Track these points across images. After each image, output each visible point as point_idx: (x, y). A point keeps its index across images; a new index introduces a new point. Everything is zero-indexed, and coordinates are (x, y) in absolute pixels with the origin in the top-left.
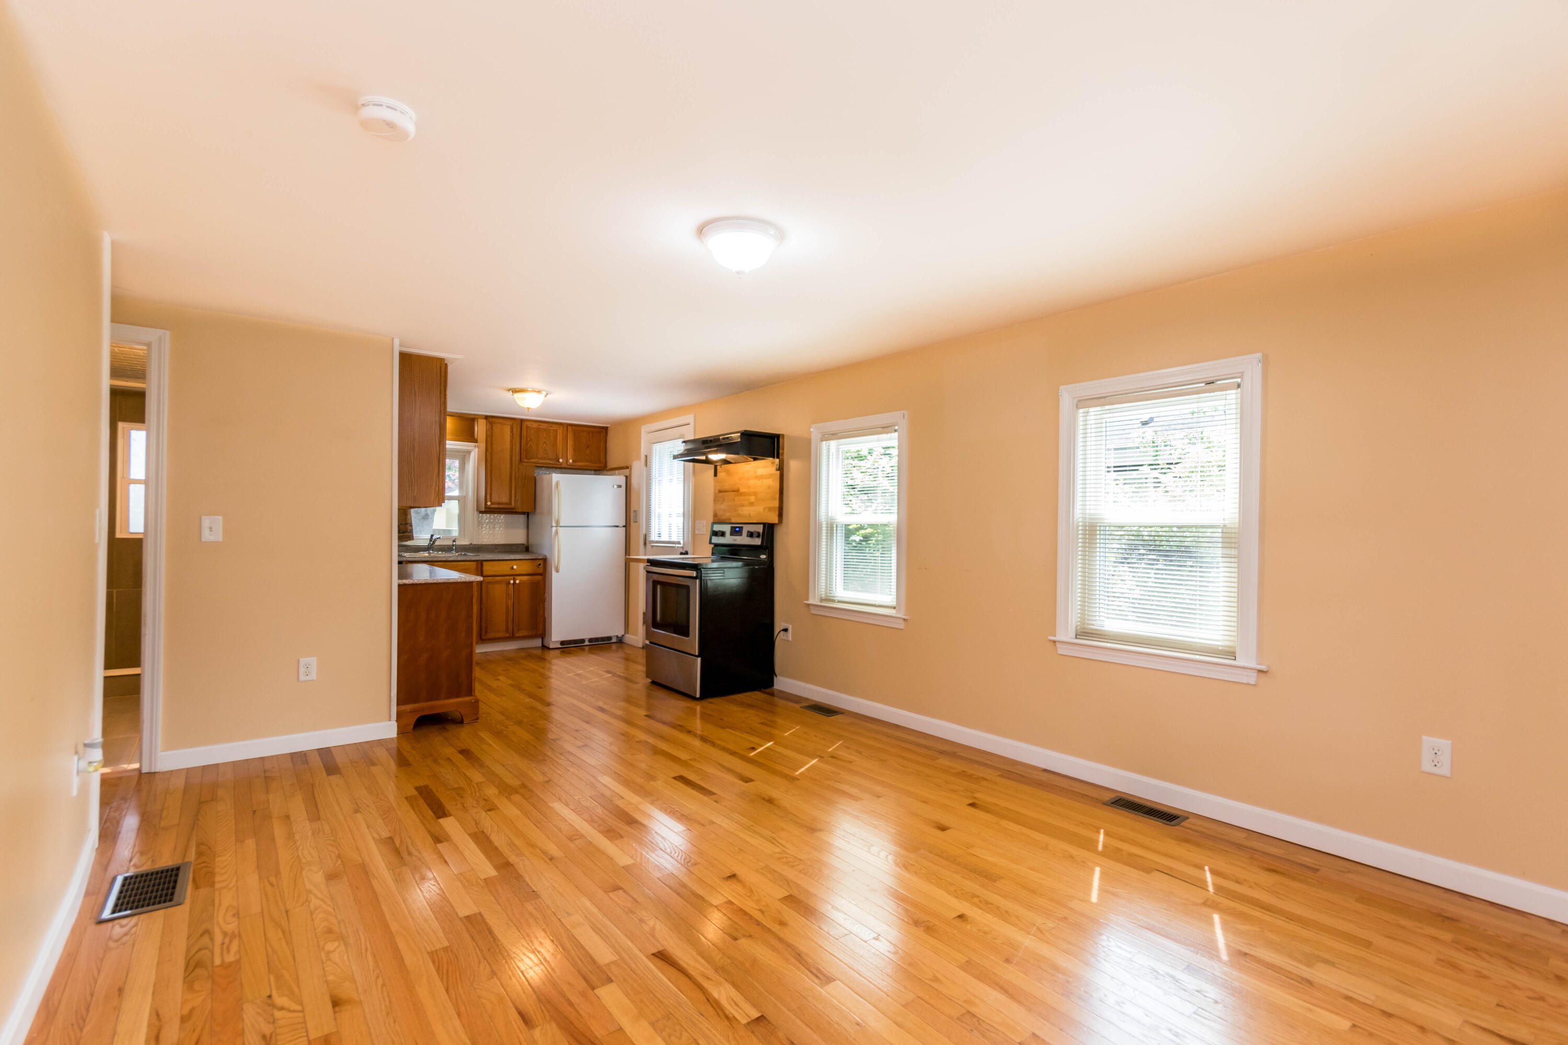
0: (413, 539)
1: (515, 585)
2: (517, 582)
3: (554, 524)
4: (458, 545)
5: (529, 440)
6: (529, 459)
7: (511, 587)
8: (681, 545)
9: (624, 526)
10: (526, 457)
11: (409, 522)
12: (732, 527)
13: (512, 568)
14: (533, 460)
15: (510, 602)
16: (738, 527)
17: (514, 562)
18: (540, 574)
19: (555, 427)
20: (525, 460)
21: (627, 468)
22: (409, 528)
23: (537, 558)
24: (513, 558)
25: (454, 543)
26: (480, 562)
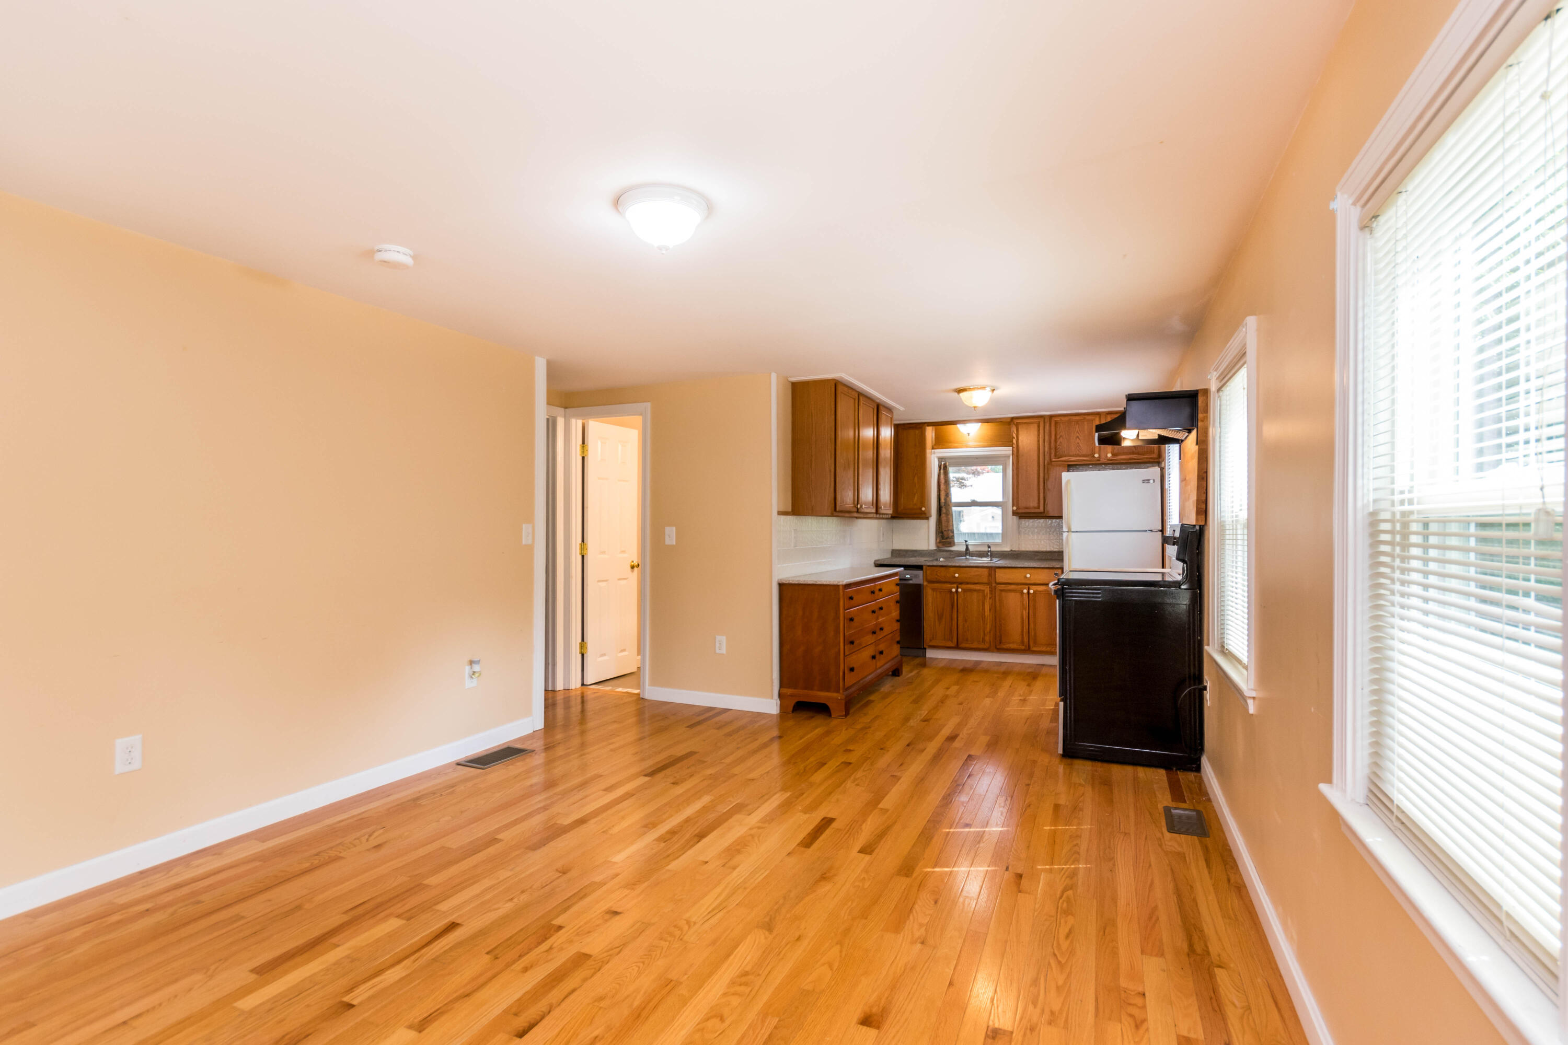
0: (954, 545)
1: (1030, 596)
2: (1031, 591)
3: (1065, 529)
5: (1058, 437)
6: (1058, 458)
7: (1026, 597)
9: (1160, 531)
10: (1056, 456)
11: (950, 528)
13: (1026, 577)
14: (1064, 459)
15: (1025, 613)
17: (1028, 570)
19: (1090, 418)
20: (1054, 460)
22: (951, 534)
23: (1051, 566)
24: (1027, 566)
25: (989, 549)
26: (993, 568)
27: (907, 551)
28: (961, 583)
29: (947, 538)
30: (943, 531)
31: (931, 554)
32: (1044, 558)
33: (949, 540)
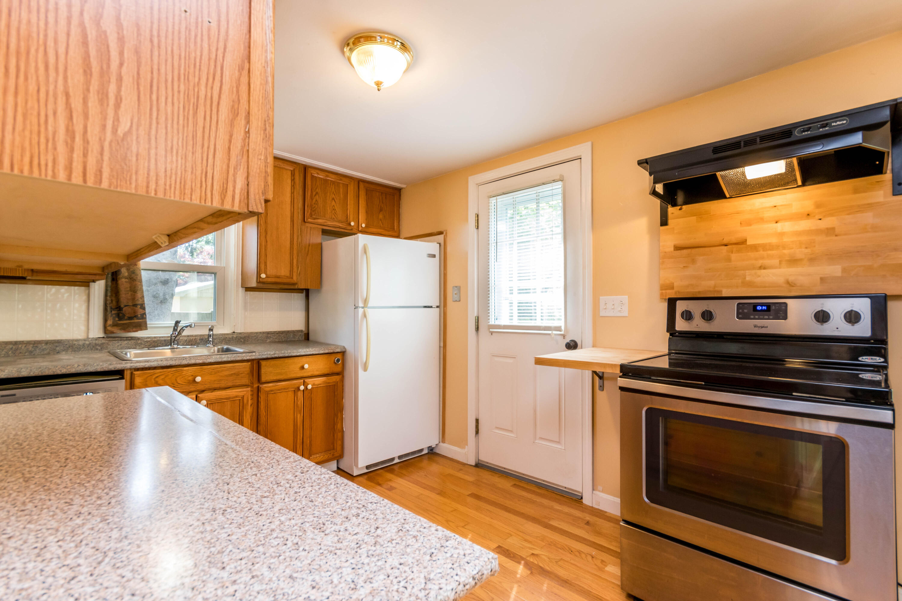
0: (146, 328)
1: (308, 393)
2: (310, 387)
3: (361, 304)
4: (216, 335)
5: (314, 193)
6: (315, 219)
7: (300, 394)
8: (562, 333)
10: (311, 215)
11: (140, 302)
12: (739, 304)
13: (302, 368)
14: (320, 221)
15: (299, 418)
16: (762, 305)
17: (304, 359)
18: (338, 374)
19: (346, 181)
20: (309, 220)
21: (440, 233)
22: (140, 311)
23: (332, 351)
24: (304, 354)
25: (211, 333)
26: (255, 362)
27: (36, 344)
28: (202, 391)
29: (130, 318)
30: (122, 306)
31: (96, 345)
32: (277, 340)
33: (136, 321)
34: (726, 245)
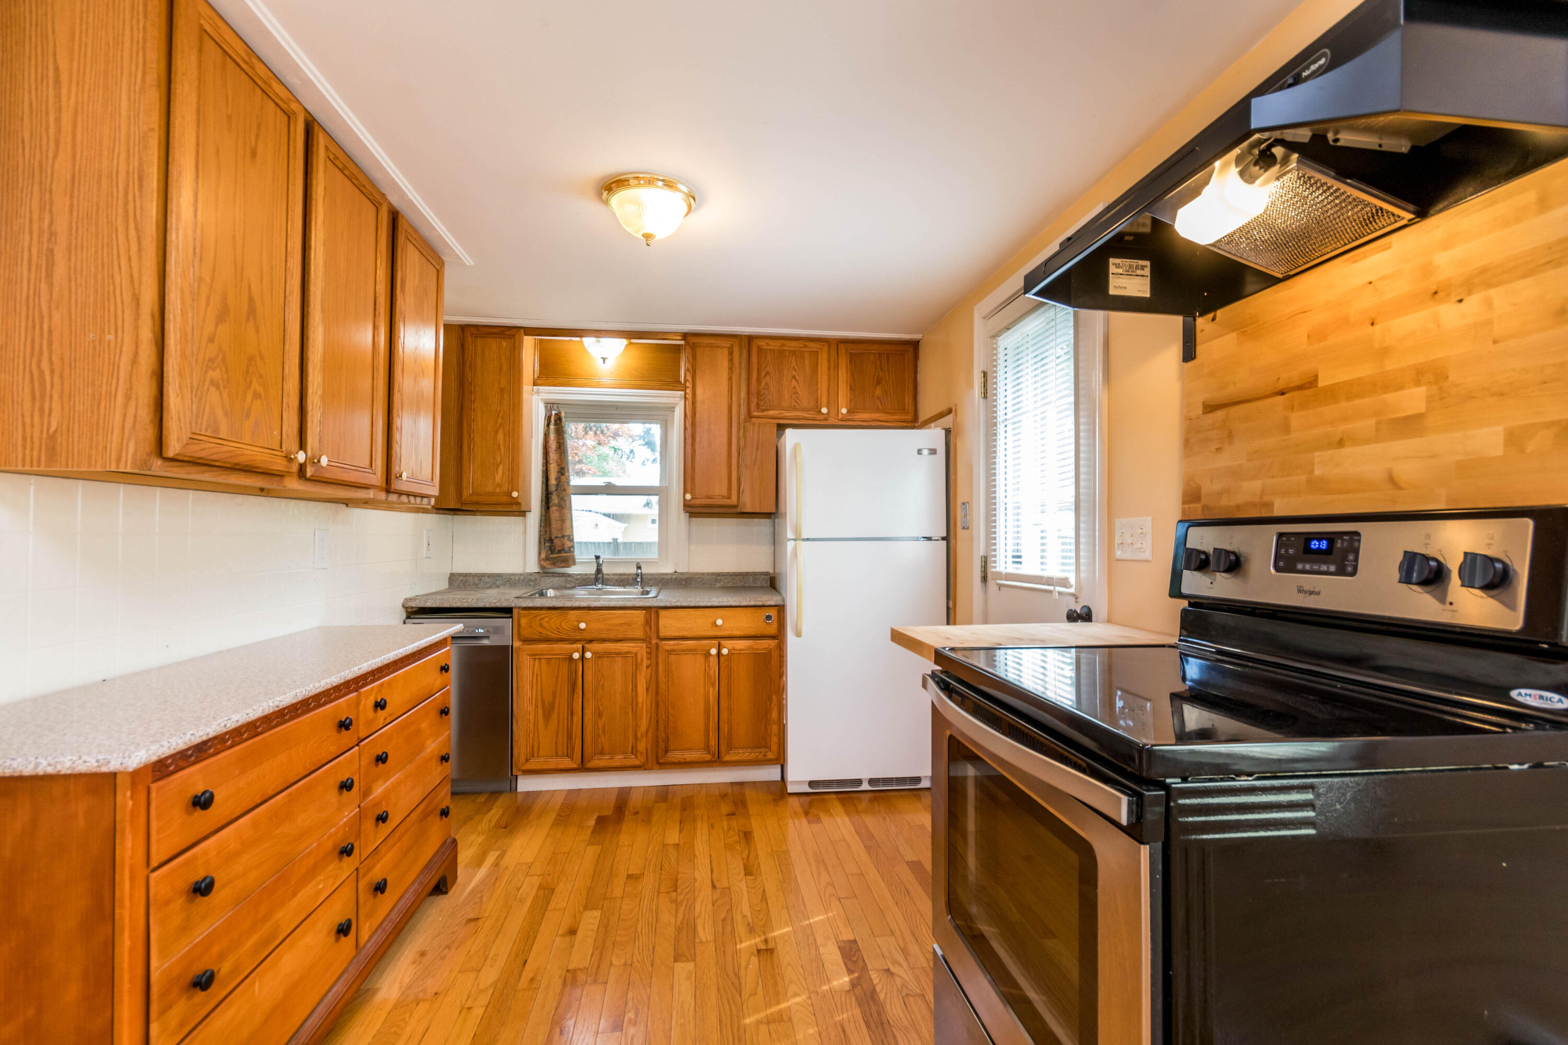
0: (574, 563)
1: (722, 659)
2: (725, 651)
3: (790, 535)
4: (646, 574)
5: (763, 374)
6: (763, 411)
7: (713, 661)
8: (1072, 590)
9: (943, 539)
10: (759, 407)
11: (567, 533)
12: (1280, 535)
13: (714, 624)
14: (771, 413)
15: (713, 693)
16: (1319, 536)
17: (719, 611)
18: (773, 637)
19: (814, 346)
20: (755, 414)
21: (949, 411)
22: (568, 544)
23: (760, 603)
24: (717, 604)
25: (639, 571)
26: (653, 610)
27: (481, 576)
28: (591, 641)
29: (560, 552)
30: (553, 538)
31: (530, 580)
32: (729, 585)
33: (564, 555)
34: (1283, 394)
